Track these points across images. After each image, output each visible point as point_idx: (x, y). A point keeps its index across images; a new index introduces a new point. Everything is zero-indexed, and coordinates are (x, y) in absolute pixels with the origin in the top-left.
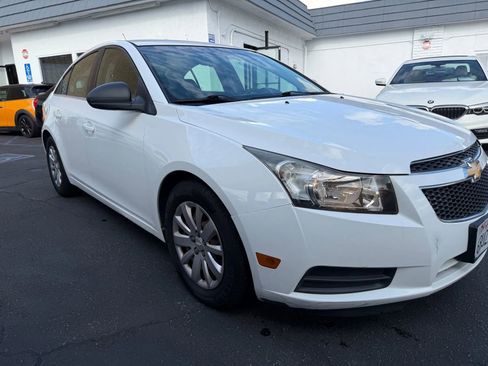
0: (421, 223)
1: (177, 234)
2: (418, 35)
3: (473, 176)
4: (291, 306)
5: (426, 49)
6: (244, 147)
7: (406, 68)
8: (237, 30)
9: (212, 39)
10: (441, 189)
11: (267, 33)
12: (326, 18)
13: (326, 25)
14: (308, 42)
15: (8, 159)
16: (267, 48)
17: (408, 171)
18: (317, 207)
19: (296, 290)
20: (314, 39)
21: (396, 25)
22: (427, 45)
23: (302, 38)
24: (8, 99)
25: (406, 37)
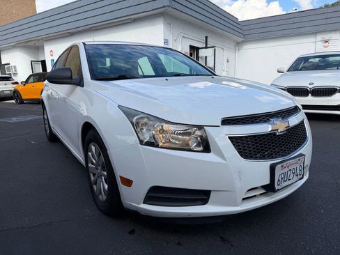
0: (225, 160)
1: (90, 165)
2: (320, 37)
3: (277, 130)
4: (142, 213)
5: (326, 47)
6: (119, 106)
7: (300, 60)
8: (185, 36)
9: (166, 42)
10: (246, 137)
11: (206, 37)
12: (253, 27)
13: (252, 32)
14: (238, 44)
15: (30, 118)
16: (206, 47)
17: (220, 124)
18: (157, 146)
19: (144, 202)
20: (243, 42)
21: (303, 30)
22: (327, 44)
23: (234, 41)
24: (38, 81)
25: (311, 39)
